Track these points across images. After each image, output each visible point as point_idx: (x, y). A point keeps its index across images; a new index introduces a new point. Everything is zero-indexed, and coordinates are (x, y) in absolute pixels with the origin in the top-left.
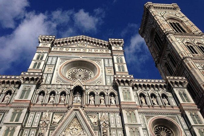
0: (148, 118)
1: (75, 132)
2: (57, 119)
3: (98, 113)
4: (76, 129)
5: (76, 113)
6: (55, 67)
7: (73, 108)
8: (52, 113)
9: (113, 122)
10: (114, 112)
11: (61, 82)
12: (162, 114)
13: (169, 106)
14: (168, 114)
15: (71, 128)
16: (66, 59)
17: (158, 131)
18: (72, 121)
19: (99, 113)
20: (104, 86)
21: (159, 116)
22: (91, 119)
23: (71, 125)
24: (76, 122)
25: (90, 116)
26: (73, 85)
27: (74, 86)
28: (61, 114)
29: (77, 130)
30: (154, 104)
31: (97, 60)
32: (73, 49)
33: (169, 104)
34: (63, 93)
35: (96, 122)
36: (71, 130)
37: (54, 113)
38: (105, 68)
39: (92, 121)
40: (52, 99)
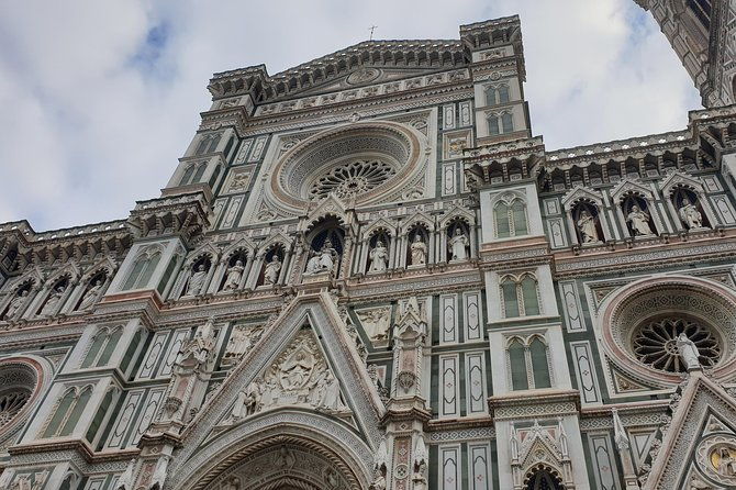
0: (602, 290)
1: (298, 378)
2: (241, 342)
3: (394, 303)
4: (302, 367)
5: (309, 311)
6: (259, 168)
7: (302, 295)
8: (227, 325)
9: (449, 326)
10: (459, 289)
11: (275, 215)
12: (666, 269)
13: (706, 229)
14: (692, 266)
15: (284, 366)
16: (301, 137)
17: (656, 339)
18: (291, 342)
19: (400, 302)
20: (428, 202)
21: (654, 276)
22: (366, 326)
23: (288, 358)
24: (306, 346)
25: (364, 317)
26: (307, 218)
27: (312, 219)
28: (258, 324)
29: (308, 370)
30: (633, 232)
31: (416, 116)
32: (329, 95)
33: (705, 222)
34: (275, 252)
35: (383, 333)
36: (282, 375)
37: (234, 323)
38: (439, 139)
39: (370, 334)
40: (234, 277)
